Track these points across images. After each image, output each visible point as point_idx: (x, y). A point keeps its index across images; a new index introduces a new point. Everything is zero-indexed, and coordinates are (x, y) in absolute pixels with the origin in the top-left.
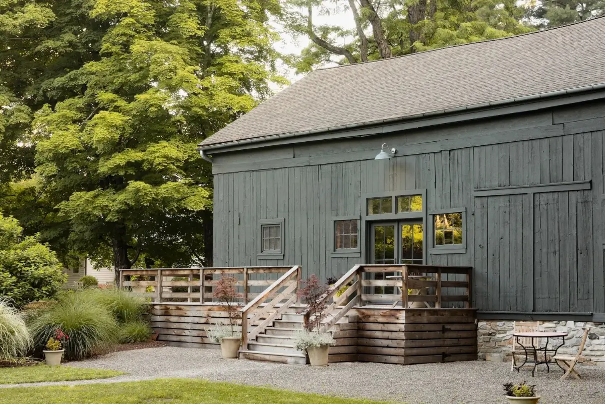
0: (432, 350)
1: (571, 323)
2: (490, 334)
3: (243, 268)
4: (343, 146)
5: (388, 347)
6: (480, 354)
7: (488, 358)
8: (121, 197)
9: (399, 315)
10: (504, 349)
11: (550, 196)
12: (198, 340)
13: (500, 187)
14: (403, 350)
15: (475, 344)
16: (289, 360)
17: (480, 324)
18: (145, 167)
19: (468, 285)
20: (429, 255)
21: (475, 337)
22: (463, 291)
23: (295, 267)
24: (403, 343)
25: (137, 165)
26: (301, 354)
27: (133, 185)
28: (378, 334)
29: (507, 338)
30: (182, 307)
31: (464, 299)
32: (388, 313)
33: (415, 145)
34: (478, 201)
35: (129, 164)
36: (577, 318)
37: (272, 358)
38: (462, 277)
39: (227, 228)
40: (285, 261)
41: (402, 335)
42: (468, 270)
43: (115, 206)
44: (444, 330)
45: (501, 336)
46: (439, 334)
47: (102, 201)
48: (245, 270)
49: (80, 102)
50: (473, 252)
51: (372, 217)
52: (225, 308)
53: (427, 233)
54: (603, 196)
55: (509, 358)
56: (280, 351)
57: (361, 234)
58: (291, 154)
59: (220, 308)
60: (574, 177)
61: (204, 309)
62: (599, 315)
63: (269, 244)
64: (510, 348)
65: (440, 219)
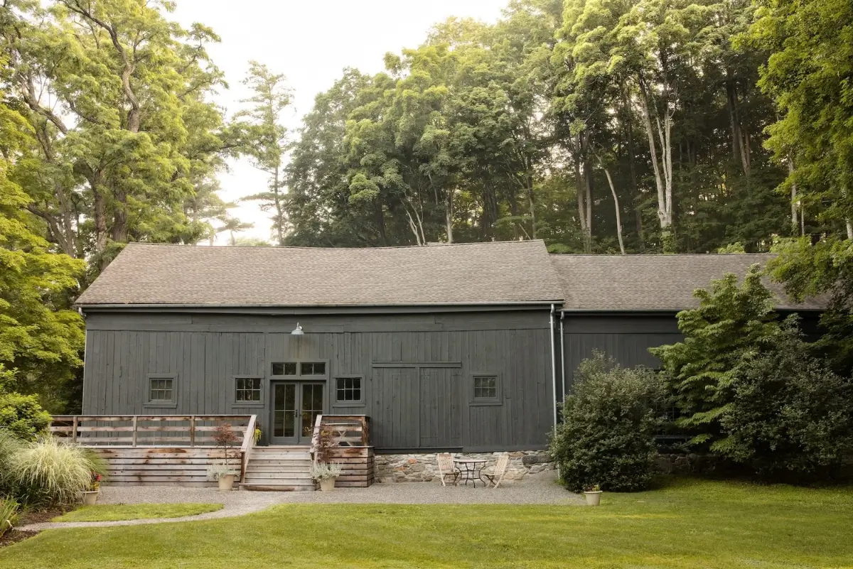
2: (385, 464)
3: (191, 417)
4: (247, 319)
5: (351, 475)
6: (376, 478)
7: (383, 480)
9: (362, 451)
10: (397, 473)
11: (432, 370)
12: (135, 479)
13: (393, 361)
14: (366, 477)
15: (373, 472)
16: (296, 488)
19: (369, 430)
20: (331, 407)
21: (374, 467)
24: (366, 472)
26: (310, 482)
29: (399, 466)
30: (112, 450)
32: (352, 451)
33: (317, 327)
34: (375, 371)
36: (451, 451)
37: (277, 488)
39: (105, 379)
40: (177, 409)
45: (393, 464)
48: (193, 418)
50: (371, 406)
51: (276, 377)
52: (171, 451)
53: (330, 391)
54: (469, 372)
55: (400, 479)
56: (281, 482)
57: (265, 390)
58: (189, 320)
59: (164, 450)
60: (450, 357)
61: (142, 451)
62: (466, 448)
63: (160, 395)
64: (401, 473)
65: (340, 382)
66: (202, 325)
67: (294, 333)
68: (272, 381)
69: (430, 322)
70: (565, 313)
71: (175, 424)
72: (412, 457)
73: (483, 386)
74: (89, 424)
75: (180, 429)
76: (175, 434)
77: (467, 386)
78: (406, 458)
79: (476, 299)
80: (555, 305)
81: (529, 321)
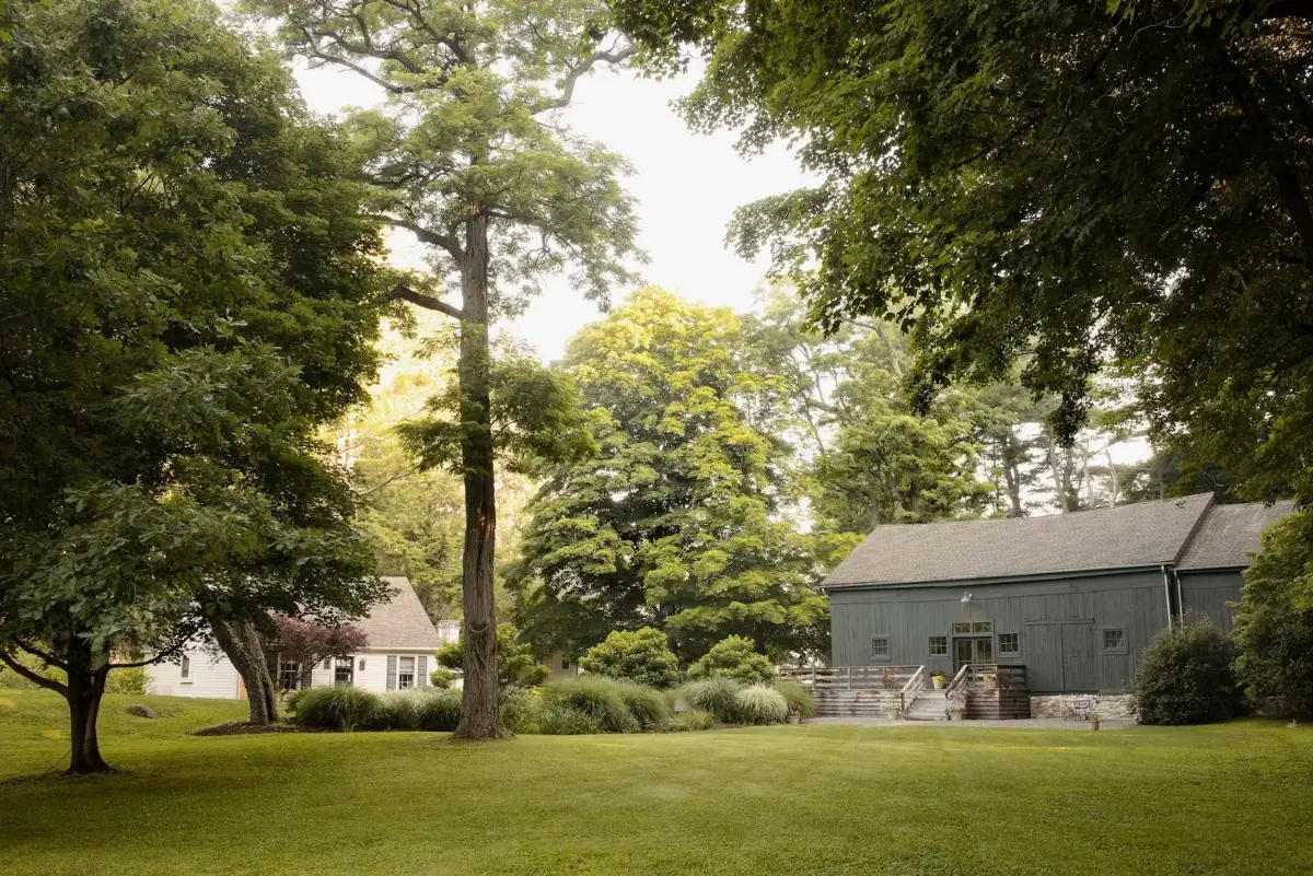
0: (1010, 712)
1: (1086, 696)
2: (1037, 704)
4: (923, 591)
5: (989, 711)
6: (1032, 715)
7: (1037, 717)
8: (722, 613)
9: (995, 693)
10: (1047, 711)
11: (1071, 626)
12: (850, 713)
13: (1041, 620)
14: (998, 712)
15: (1029, 710)
16: (935, 719)
17: (1032, 698)
18: (741, 591)
19: (1023, 675)
20: (997, 658)
21: (1029, 705)
22: (1020, 679)
23: (922, 667)
24: (998, 708)
25: (733, 590)
26: (944, 715)
27: (735, 604)
28: (981, 704)
29: (1049, 705)
30: (836, 692)
31: (1022, 684)
32: (988, 692)
33: (984, 594)
34: (1028, 628)
35: (730, 589)
36: (1089, 693)
37: (921, 718)
38: (1019, 671)
39: (844, 639)
40: (892, 662)
41: (997, 704)
42: (1023, 667)
43: (716, 620)
44: (1016, 701)
45: (1043, 704)
46: (1012, 704)
47: (706, 616)
49: (676, 538)
50: (1025, 657)
51: (956, 635)
52: (871, 693)
53: (995, 644)
54: (1101, 627)
55: (1050, 716)
56: (926, 714)
57: (949, 646)
58: (894, 594)
59: (866, 692)
60: (1085, 615)
61: (854, 693)
62: (1101, 691)
63: (879, 651)
64: (1050, 711)
65: (1003, 637)
66: (905, 597)
67: (963, 600)
68: (954, 639)
69: (1065, 586)
70: (1178, 572)
71: (875, 673)
72: (1059, 697)
73: (1112, 637)
74: (838, 674)
75: (877, 677)
76: (875, 680)
77: (1100, 638)
78: (1053, 699)
79: (1100, 565)
80: (1165, 566)
81: (1147, 581)
